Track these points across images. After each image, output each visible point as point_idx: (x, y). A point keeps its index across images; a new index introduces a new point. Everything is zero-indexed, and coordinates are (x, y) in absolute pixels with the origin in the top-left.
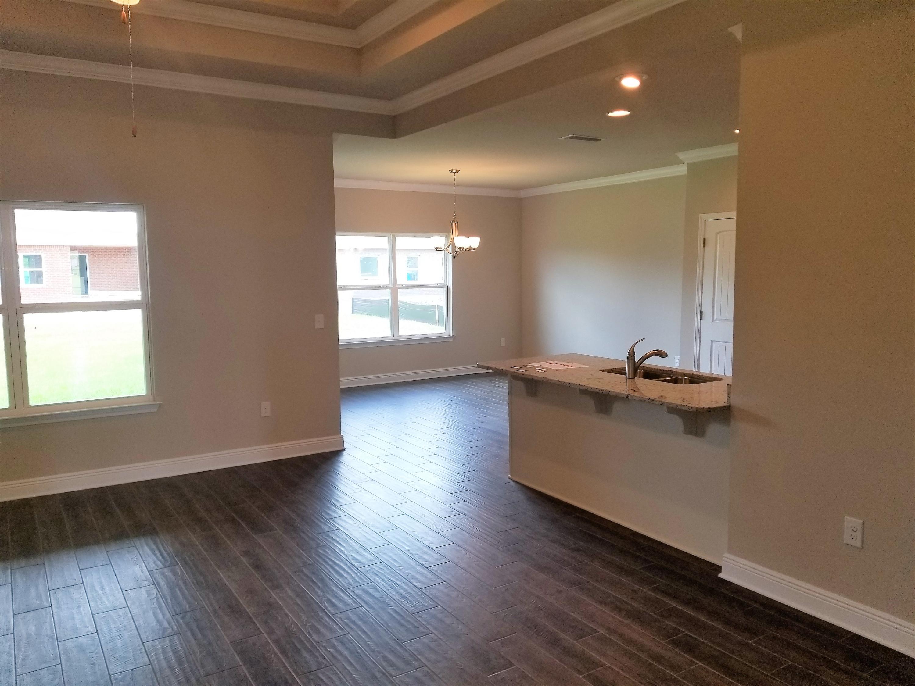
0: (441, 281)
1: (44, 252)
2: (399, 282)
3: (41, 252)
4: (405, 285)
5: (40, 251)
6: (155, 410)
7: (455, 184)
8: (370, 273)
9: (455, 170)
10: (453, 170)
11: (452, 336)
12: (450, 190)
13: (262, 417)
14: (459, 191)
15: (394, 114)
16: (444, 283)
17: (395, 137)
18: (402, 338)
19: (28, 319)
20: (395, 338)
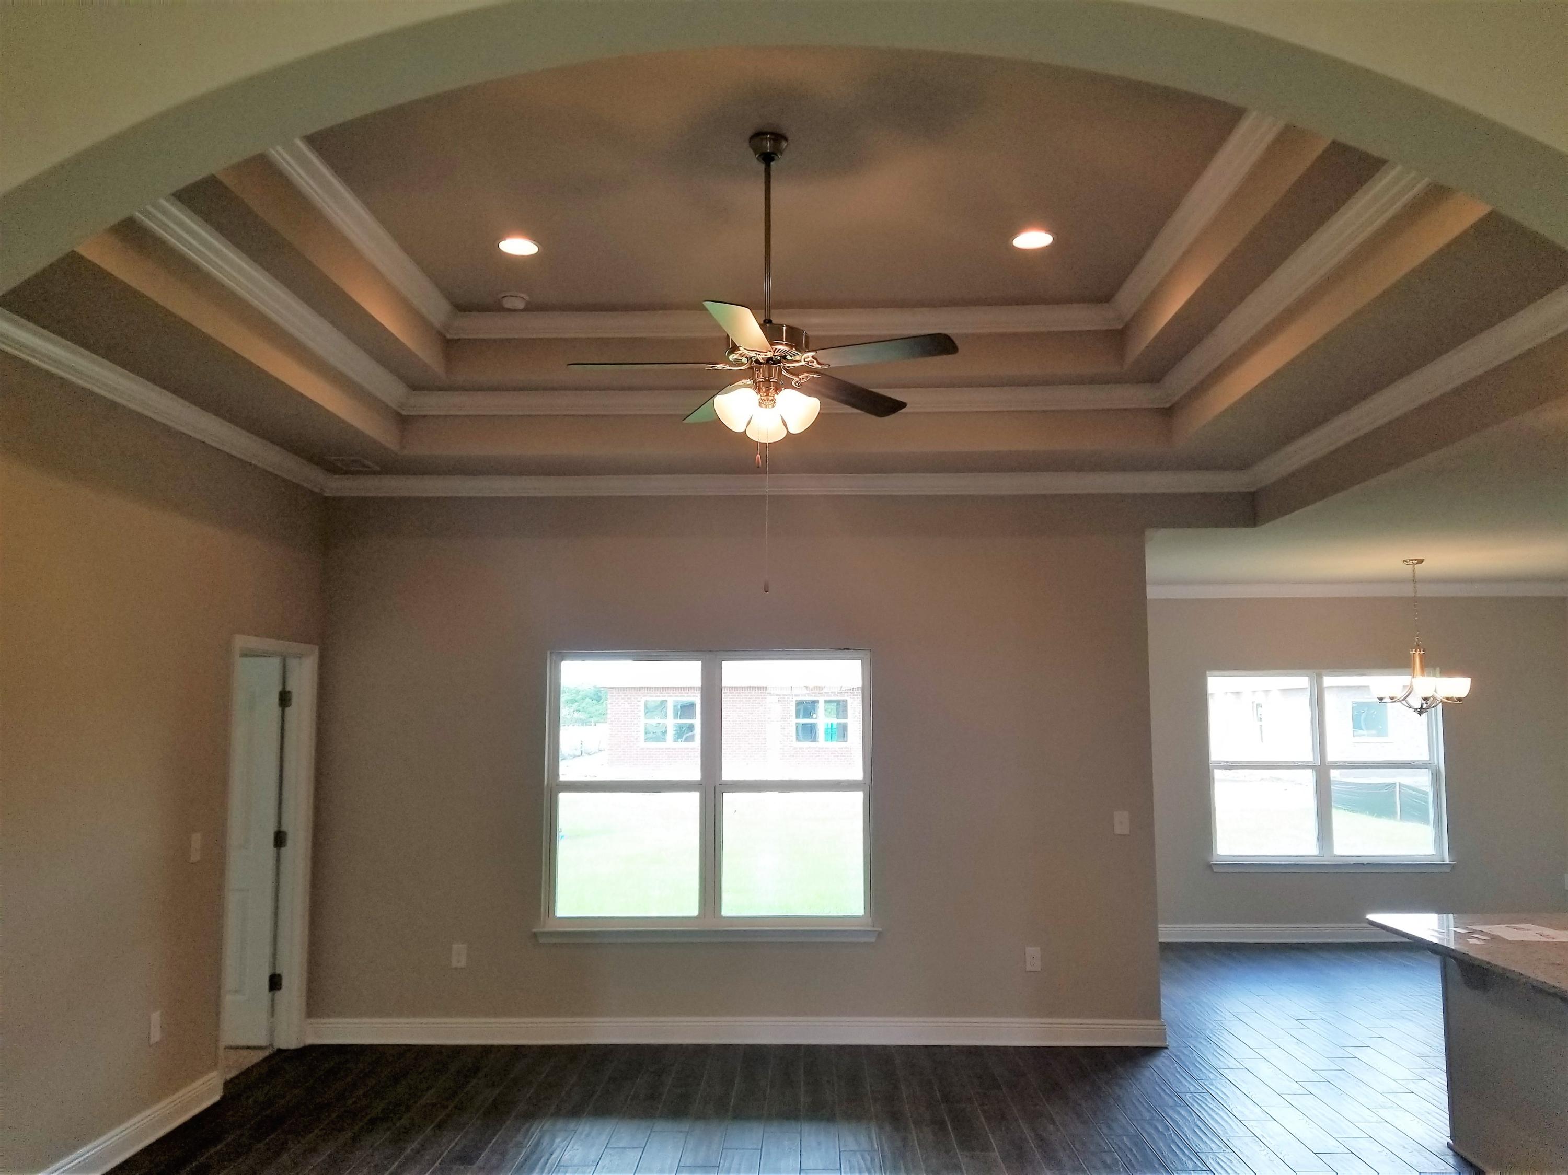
0: (1424, 756)
1: (851, 695)
2: (1331, 757)
3: (847, 696)
4: (1344, 762)
5: (846, 694)
6: (873, 940)
7: (1414, 580)
8: (1374, 732)
9: (1416, 560)
10: (1410, 560)
11: (1448, 862)
12: (1407, 591)
13: (1028, 972)
14: (1425, 591)
15: (1252, 490)
16: (1428, 759)
17: (1255, 524)
18: (1337, 859)
19: (728, 799)
20: (1326, 860)
